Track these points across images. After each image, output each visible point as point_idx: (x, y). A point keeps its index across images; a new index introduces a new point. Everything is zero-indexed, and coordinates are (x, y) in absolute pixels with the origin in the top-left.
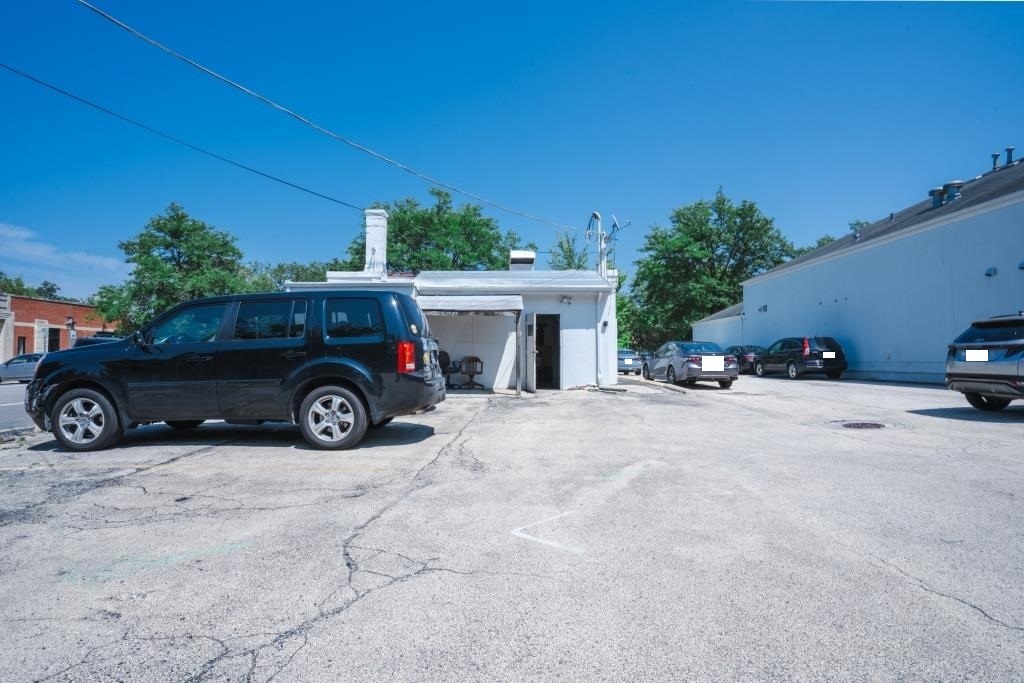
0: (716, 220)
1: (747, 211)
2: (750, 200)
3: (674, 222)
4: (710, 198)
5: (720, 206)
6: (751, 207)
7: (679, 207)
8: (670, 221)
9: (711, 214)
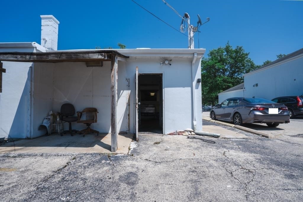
0: (225, 55)
1: (238, 51)
2: (240, 46)
3: (209, 56)
4: (224, 47)
5: (227, 50)
6: (240, 49)
7: (211, 50)
8: (208, 56)
9: (224, 52)
